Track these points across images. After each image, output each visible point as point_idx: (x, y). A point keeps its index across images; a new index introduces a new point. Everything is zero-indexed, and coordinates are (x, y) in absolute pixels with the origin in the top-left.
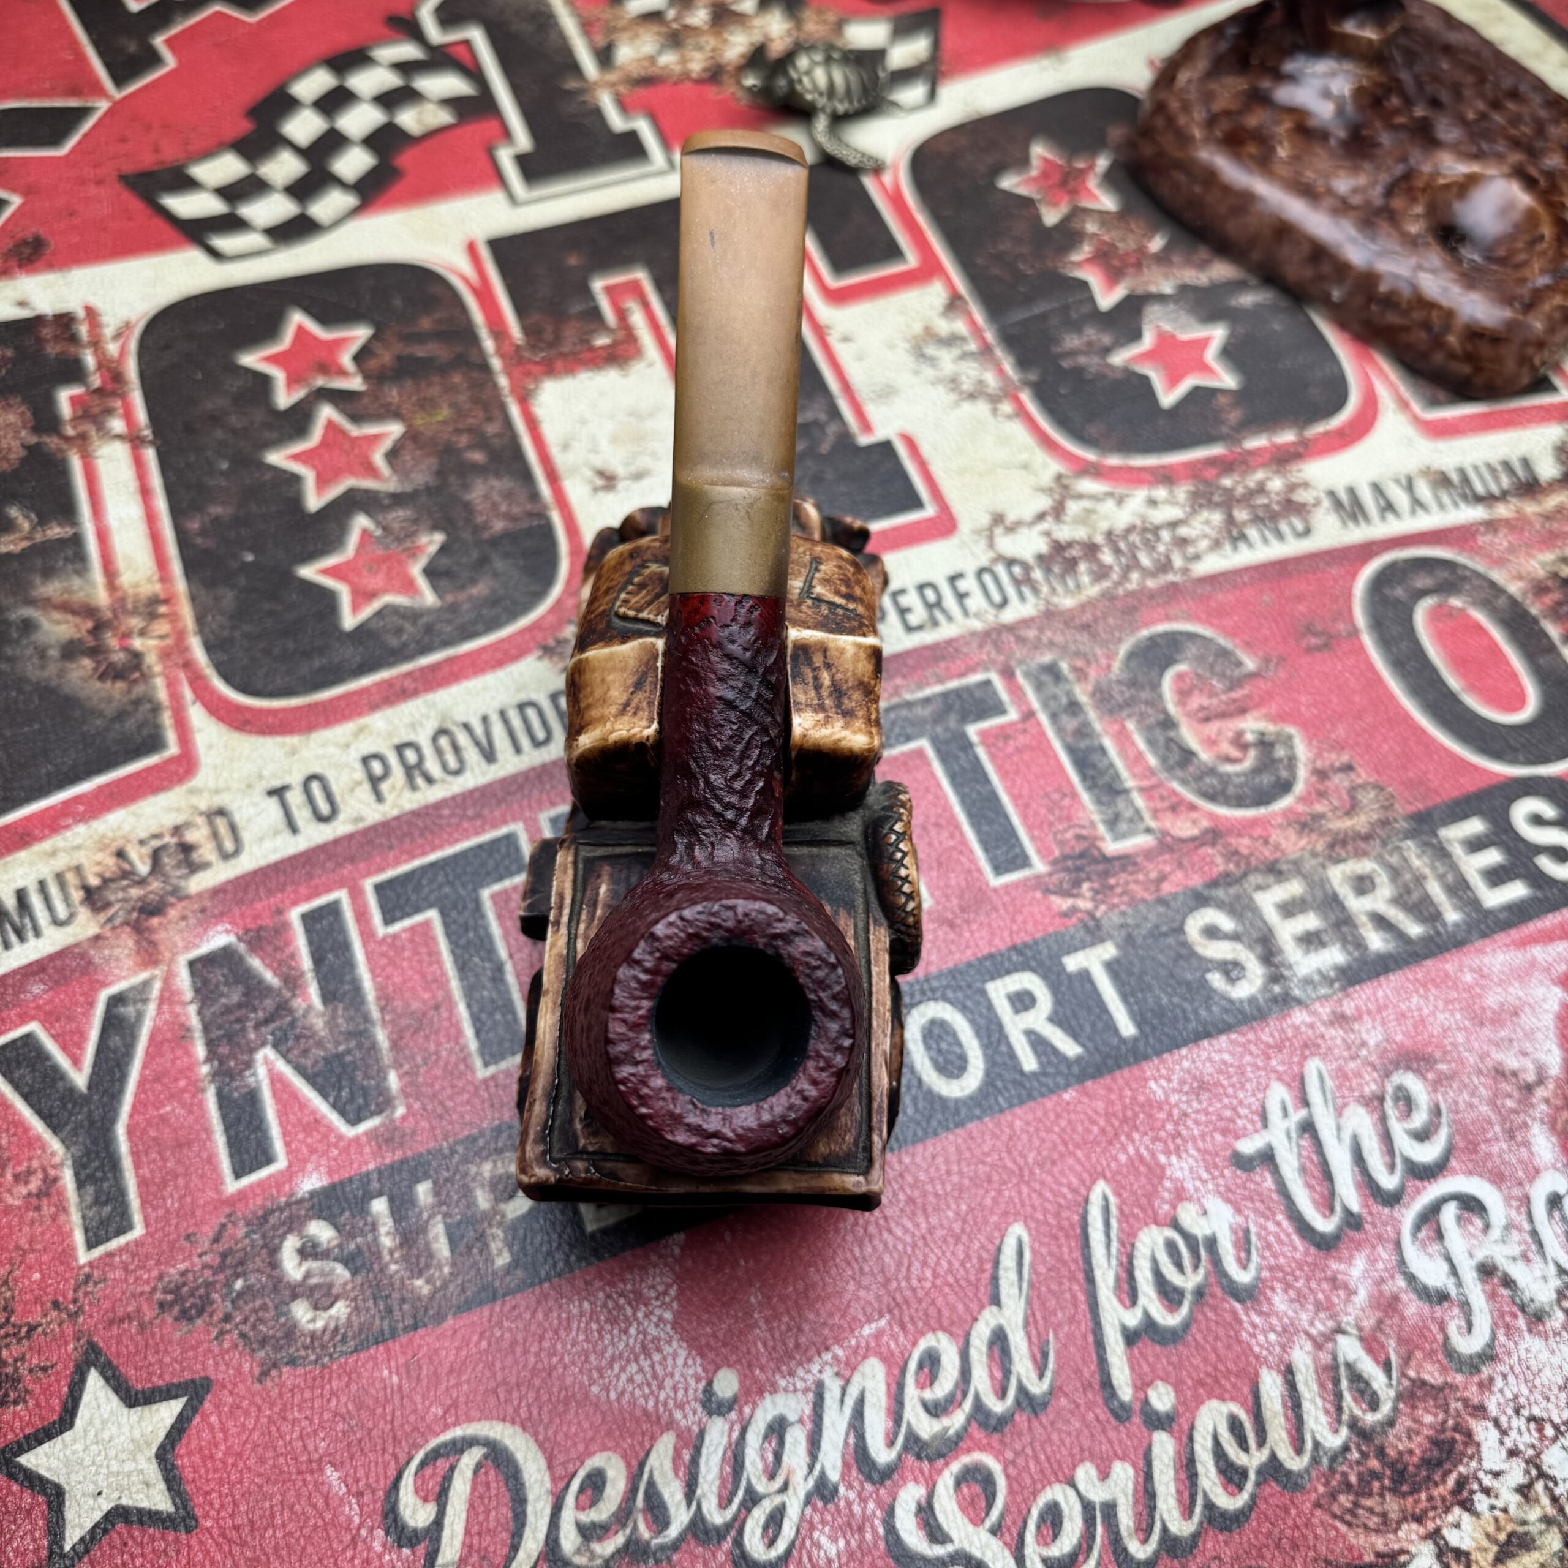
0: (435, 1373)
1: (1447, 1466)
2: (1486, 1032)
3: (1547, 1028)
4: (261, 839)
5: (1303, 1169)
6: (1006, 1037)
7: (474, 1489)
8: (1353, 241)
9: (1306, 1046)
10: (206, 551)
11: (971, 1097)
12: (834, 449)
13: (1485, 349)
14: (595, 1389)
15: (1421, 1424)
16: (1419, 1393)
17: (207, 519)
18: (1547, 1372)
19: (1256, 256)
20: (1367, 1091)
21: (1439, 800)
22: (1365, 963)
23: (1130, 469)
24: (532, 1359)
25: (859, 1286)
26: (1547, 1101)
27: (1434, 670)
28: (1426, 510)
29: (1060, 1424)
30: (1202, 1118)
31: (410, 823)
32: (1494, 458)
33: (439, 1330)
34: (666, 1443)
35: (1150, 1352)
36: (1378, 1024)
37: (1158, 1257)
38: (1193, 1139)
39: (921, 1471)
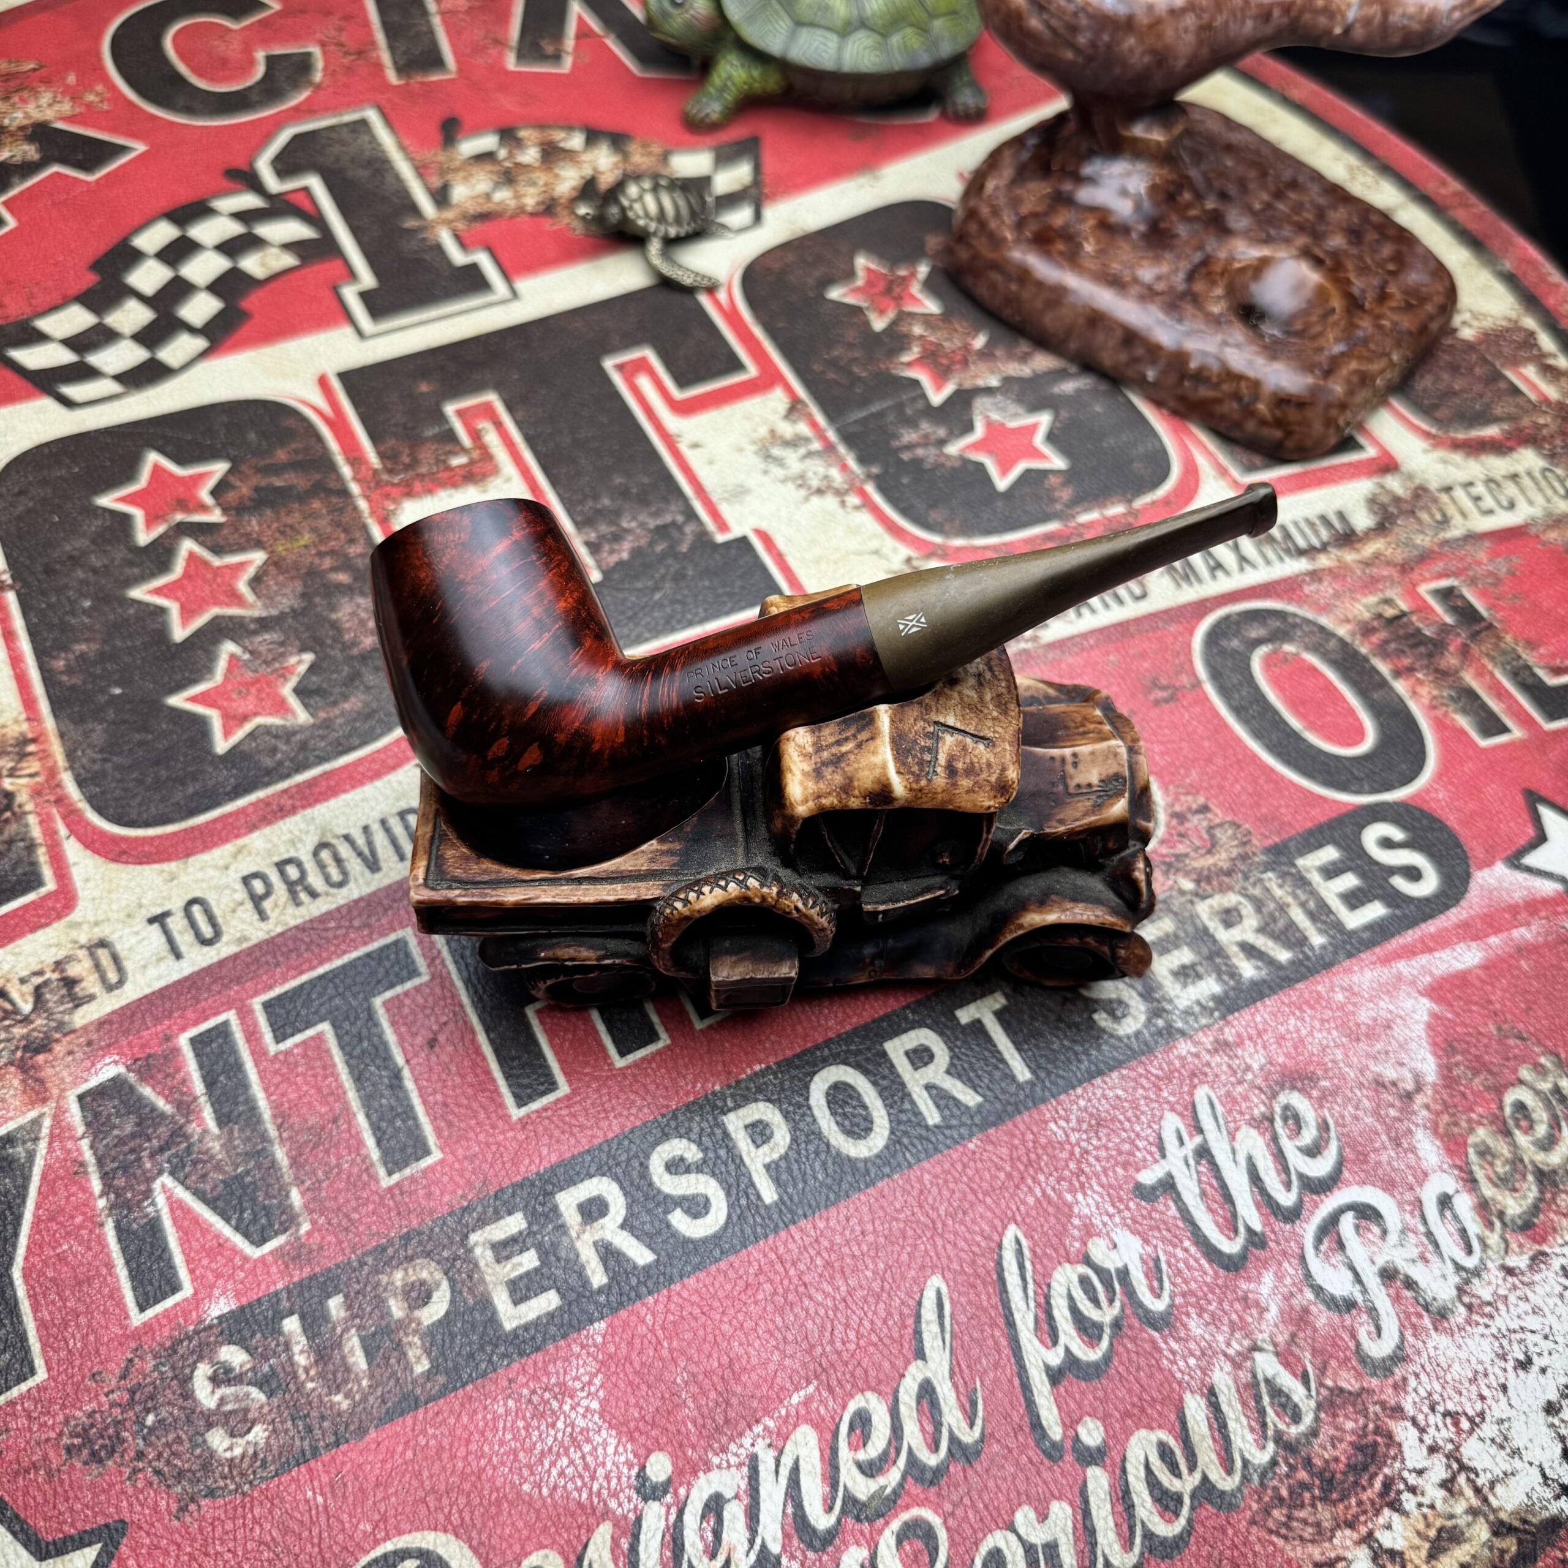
0: (362, 1490)
1: (1373, 1469)
2: (1363, 1046)
3: (1420, 1038)
4: (145, 967)
5: (1203, 1194)
6: (908, 1094)
8: (1161, 323)
9: (1193, 1075)
10: (73, 688)
11: (878, 1156)
12: (693, 547)
13: (1293, 414)
14: (526, 1487)
15: (1344, 1431)
16: (1338, 1401)
17: (71, 657)
18: (1456, 1367)
20: (1256, 1112)
21: (1293, 832)
22: (1241, 990)
23: (975, 549)
25: (783, 1354)
26: (1427, 1107)
27: (1276, 712)
28: (1254, 566)
29: (994, 1471)
30: (1103, 1154)
31: (295, 939)
32: (1312, 513)
33: (362, 1444)
34: (603, 1534)
35: (1075, 1389)
36: (1259, 1048)
37: (1075, 1294)
38: (1097, 1175)
39: (862, 1533)
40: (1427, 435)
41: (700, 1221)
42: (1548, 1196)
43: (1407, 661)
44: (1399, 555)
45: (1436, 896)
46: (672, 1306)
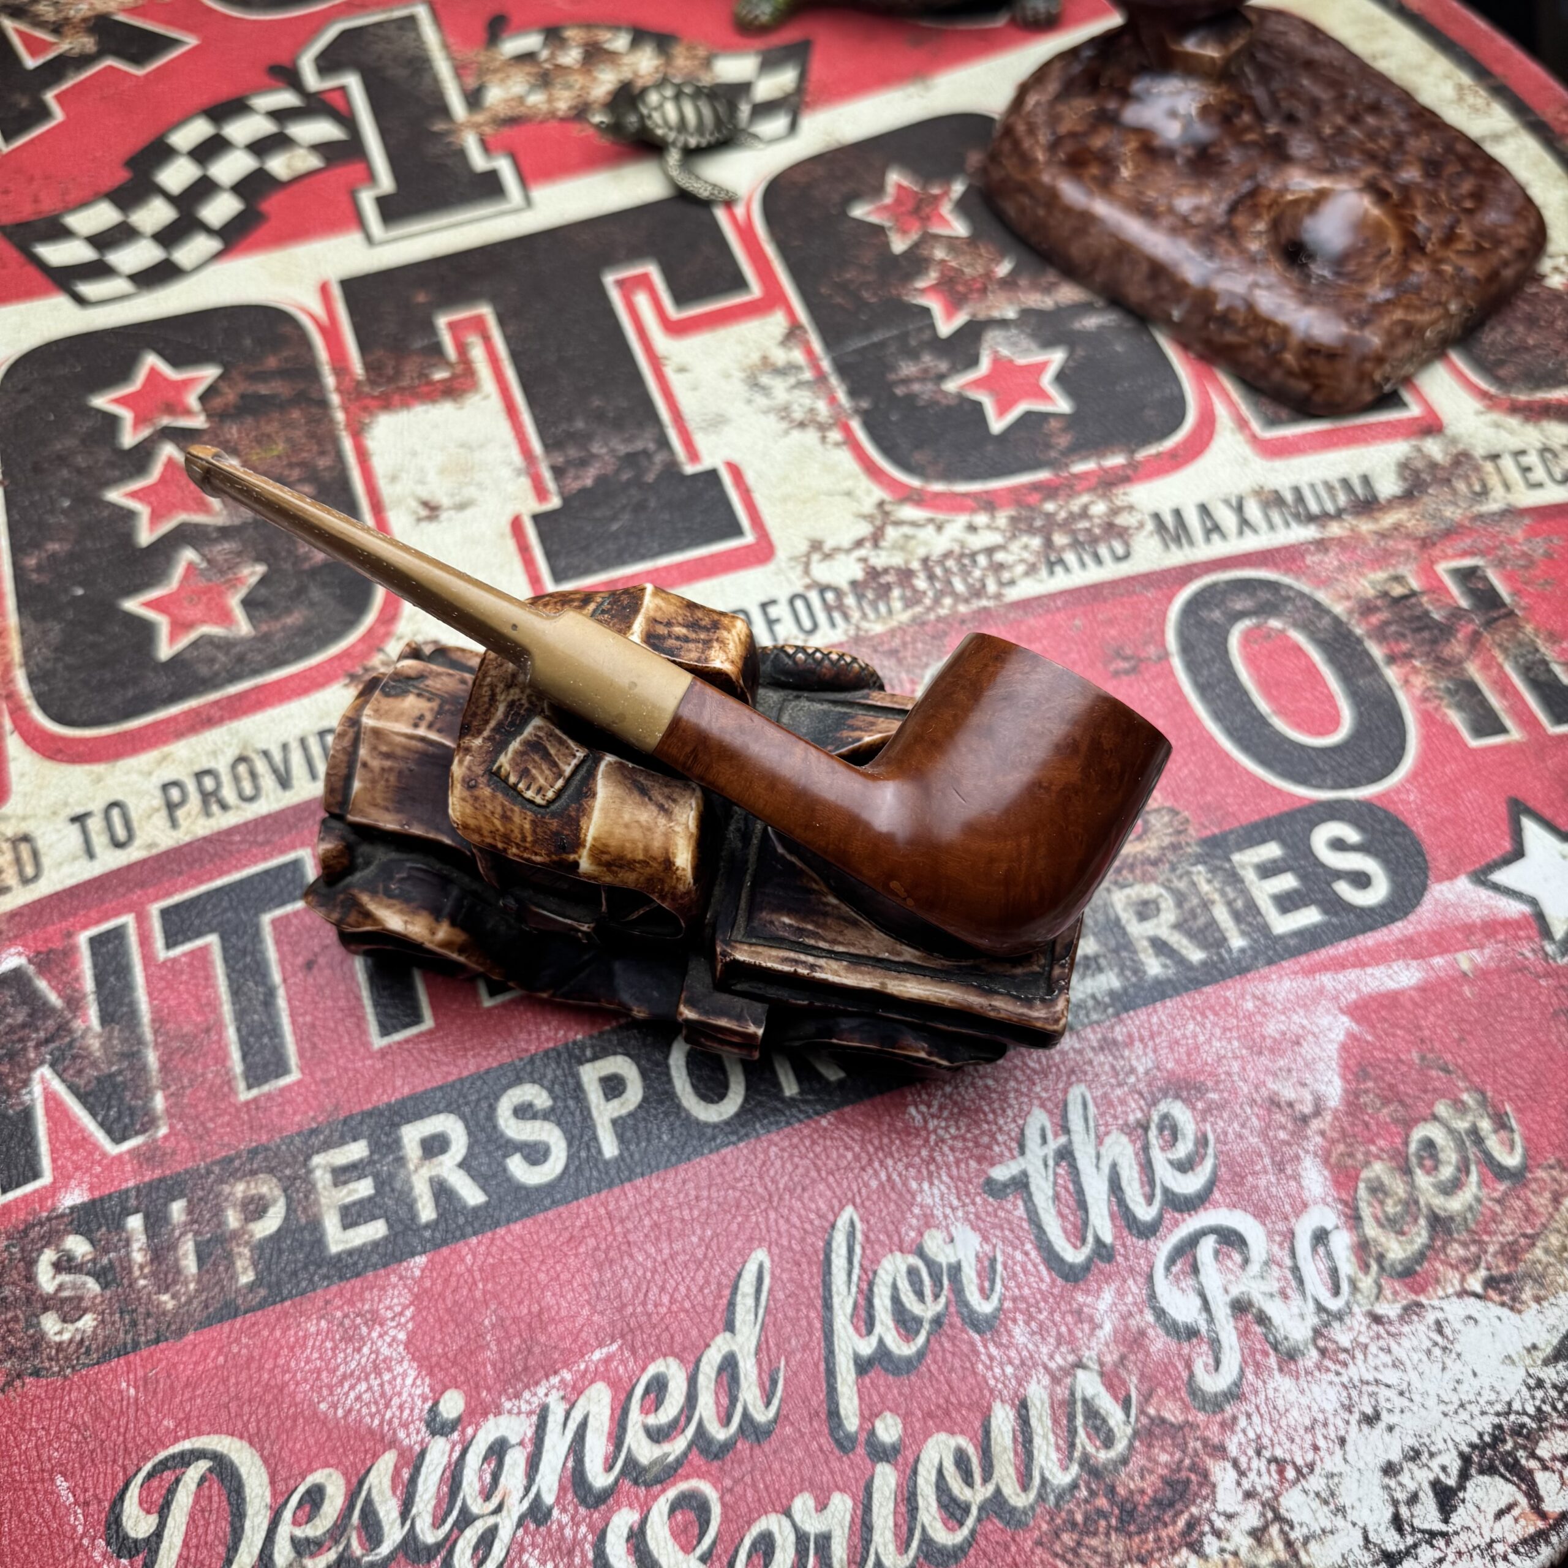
0: (172, 1387)
1: (1179, 1506)
2: (1264, 1060)
3: (1330, 1058)
4: (60, 864)
5: (1056, 1197)
6: (771, 1063)
7: (196, 1501)
8: (1189, 258)
9: (1073, 1071)
10: (40, 586)
11: (727, 1123)
12: (660, 477)
13: (1321, 365)
14: (323, 1406)
15: (1156, 1463)
16: (1157, 1431)
17: (44, 555)
18: (1295, 1412)
19: (1099, 278)
20: (1131, 1119)
21: (1236, 824)
22: (1142, 988)
23: (955, 495)
24: (266, 1376)
25: (594, 1310)
26: (1322, 1133)
27: (1245, 693)
28: (1255, 530)
29: (783, 1453)
30: (959, 1144)
31: (201, 850)
32: (1333, 476)
33: (179, 1345)
34: (387, 1461)
35: (881, 1382)
36: (1149, 1050)
37: (900, 1284)
38: (948, 1167)
39: (637, 1497)
40: (1484, 395)
41: (537, 1169)
42: (1439, 1243)
43: (1405, 647)
44: (1422, 528)
45: (1383, 906)
46: (494, 1249)
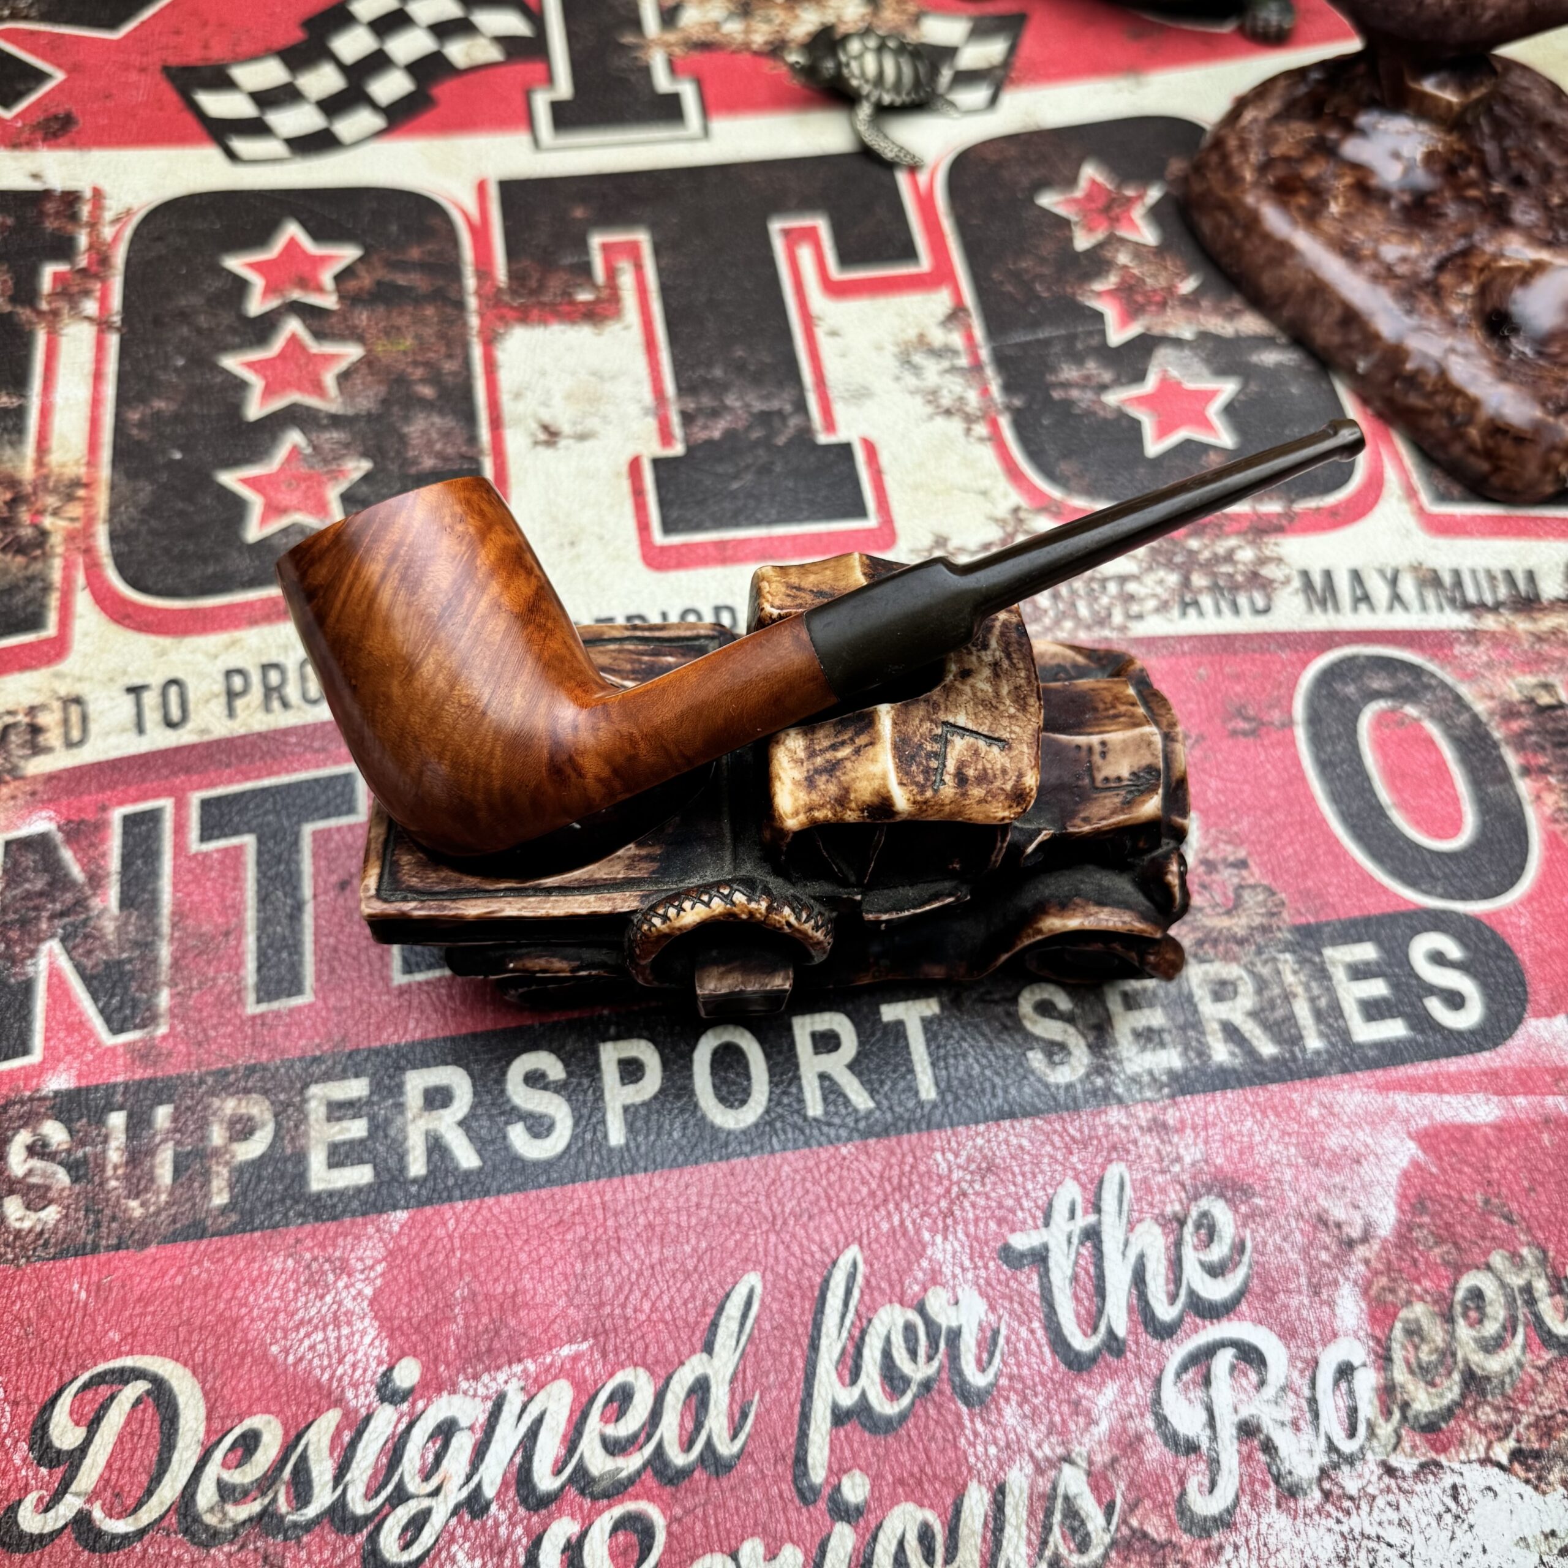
0: (124, 1299)
2: (1320, 1173)
3: (1389, 1183)
4: (108, 734)
5: (1075, 1278)
6: (799, 1078)
7: (128, 1423)
8: (1387, 310)
9: (1114, 1148)
10: (139, 443)
11: (744, 1132)
12: (791, 442)
13: (1507, 448)
14: (275, 1349)
16: (1137, 1545)
17: (148, 411)
19: (1287, 313)
20: (1169, 1210)
21: (1334, 917)
22: (1204, 1073)
24: (222, 1306)
25: (570, 1302)
26: (1367, 1262)
27: (1367, 779)
28: (1406, 607)
29: (740, 1492)
30: (982, 1202)
31: (254, 745)
32: (1497, 566)
33: (139, 1256)
34: (330, 1419)
35: (856, 1437)
36: (1200, 1141)
37: (893, 1338)
38: (966, 1222)
39: (581, 1507)
41: (538, 1143)
42: (1470, 1403)
43: (1543, 760)
45: (1472, 1032)
46: (479, 1219)
